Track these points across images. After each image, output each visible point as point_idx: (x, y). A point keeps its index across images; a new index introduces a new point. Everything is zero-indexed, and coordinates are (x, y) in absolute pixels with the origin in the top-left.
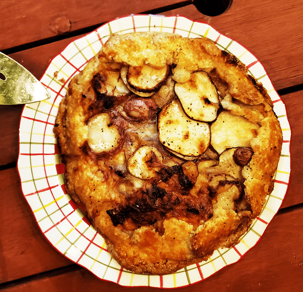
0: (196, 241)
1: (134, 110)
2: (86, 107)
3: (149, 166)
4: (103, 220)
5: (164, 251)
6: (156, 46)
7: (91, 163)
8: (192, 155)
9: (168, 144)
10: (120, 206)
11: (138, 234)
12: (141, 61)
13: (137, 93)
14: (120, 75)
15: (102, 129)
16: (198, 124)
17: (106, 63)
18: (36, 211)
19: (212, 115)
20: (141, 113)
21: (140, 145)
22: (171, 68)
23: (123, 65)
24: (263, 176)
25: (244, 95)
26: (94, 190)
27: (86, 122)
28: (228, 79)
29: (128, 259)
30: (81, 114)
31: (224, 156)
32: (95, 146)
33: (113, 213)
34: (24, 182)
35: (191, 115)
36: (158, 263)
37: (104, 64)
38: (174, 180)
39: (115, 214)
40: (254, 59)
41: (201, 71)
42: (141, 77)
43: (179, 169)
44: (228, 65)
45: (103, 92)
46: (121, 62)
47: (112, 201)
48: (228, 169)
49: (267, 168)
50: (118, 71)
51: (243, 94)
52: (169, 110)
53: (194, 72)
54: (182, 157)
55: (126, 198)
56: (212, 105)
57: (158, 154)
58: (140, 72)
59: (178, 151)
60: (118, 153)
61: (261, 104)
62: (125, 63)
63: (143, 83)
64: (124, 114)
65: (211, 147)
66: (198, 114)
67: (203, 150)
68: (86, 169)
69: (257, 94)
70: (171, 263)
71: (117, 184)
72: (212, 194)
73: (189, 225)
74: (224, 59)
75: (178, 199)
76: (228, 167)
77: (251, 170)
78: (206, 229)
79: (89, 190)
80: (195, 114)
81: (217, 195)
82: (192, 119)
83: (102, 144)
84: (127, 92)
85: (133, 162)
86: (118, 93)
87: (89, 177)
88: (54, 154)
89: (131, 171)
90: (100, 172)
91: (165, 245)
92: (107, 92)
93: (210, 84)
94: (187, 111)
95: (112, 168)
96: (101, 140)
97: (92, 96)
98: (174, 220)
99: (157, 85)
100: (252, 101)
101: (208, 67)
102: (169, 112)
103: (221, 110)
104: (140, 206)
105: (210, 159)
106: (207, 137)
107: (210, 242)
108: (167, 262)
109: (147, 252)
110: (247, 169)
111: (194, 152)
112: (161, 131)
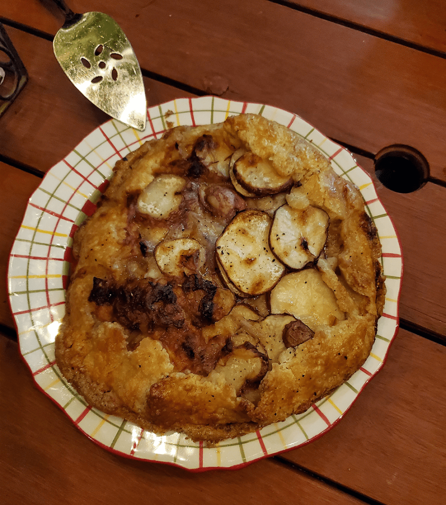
0: (161, 384)
1: (217, 196)
2: (170, 160)
3: (181, 262)
4: (82, 287)
5: (115, 374)
6: (295, 150)
7: (125, 216)
8: (239, 286)
9: (222, 252)
10: (114, 284)
11: (105, 327)
12: (266, 154)
13: (235, 183)
14: (233, 154)
15: (166, 193)
16: (274, 261)
17: (228, 133)
18: (25, 227)
19: (298, 263)
20: (222, 206)
21: (192, 237)
22: (293, 185)
23: (243, 146)
24: (303, 376)
25: (354, 270)
26: (103, 245)
27: (157, 174)
28: (348, 241)
29: (70, 351)
30: (159, 161)
31: (275, 320)
32: (144, 204)
33: (98, 284)
34: (41, 189)
35: (274, 243)
36: (98, 384)
37: (225, 133)
38: (196, 297)
39: (100, 288)
40: (398, 251)
41: (325, 211)
42: (253, 169)
43: (211, 289)
44: (361, 229)
45: (200, 155)
46: (244, 140)
47: (110, 271)
48: (268, 339)
49: (317, 372)
50: (234, 148)
51: (352, 268)
52: (254, 219)
53: (315, 206)
54: (226, 280)
55: (127, 279)
56: (307, 254)
57: (202, 257)
58: (257, 163)
59: (226, 269)
60: (160, 227)
61: (367, 297)
62: (247, 145)
63: (249, 176)
64: (203, 194)
65: (268, 295)
66: (282, 249)
67: (256, 291)
68: (114, 220)
69: (370, 283)
70: (111, 398)
71: (131, 259)
72: (227, 350)
73: (169, 363)
74: (361, 221)
75: (183, 321)
76: (270, 336)
77: (293, 357)
78: (185, 382)
79: (96, 242)
80: (279, 247)
81: (230, 355)
82: (272, 249)
83: (153, 207)
84: (225, 174)
85: (168, 246)
86: (216, 169)
87: (108, 229)
88: (96, 188)
89: (158, 253)
90: (125, 231)
91: (124, 367)
92: (204, 159)
93: (323, 232)
94: (273, 237)
95: (140, 237)
96: (155, 202)
97: (185, 153)
98: (159, 344)
99: (262, 189)
100: (358, 284)
101: (335, 211)
102: (252, 221)
103: (312, 265)
104: (136, 296)
105: (256, 312)
106: (272, 279)
107: (177, 404)
108: (108, 391)
109: (96, 359)
110: (290, 353)
111: (244, 284)
112: (226, 234)
